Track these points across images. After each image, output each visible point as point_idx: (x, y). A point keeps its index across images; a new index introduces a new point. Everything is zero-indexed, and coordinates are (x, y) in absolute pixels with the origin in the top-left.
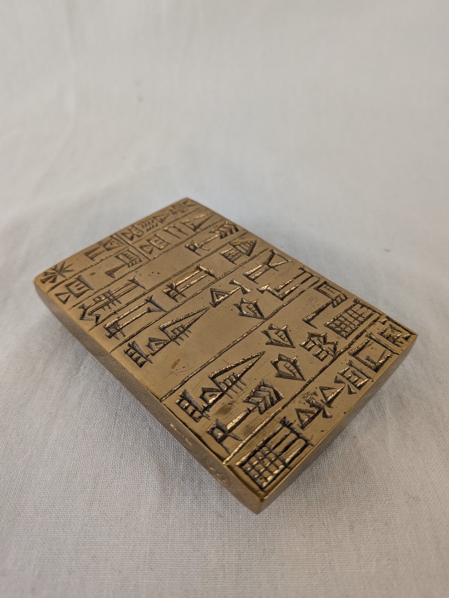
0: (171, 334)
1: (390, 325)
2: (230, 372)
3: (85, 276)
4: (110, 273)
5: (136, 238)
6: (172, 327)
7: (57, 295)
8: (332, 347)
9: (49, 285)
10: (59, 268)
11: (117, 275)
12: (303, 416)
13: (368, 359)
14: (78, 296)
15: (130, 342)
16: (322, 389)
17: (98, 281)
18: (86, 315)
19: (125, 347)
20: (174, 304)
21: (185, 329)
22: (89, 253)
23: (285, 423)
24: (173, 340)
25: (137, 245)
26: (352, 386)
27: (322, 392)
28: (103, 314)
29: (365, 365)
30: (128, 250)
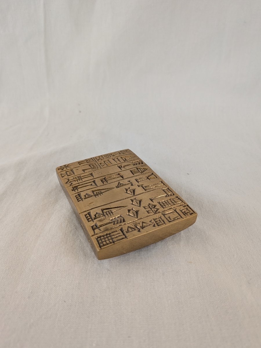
0: (95, 194)
1: (187, 208)
2: (110, 210)
3: (74, 170)
4: (84, 170)
5: (100, 160)
6: (96, 192)
7: (61, 174)
8: (156, 210)
9: (60, 170)
10: (66, 166)
11: (86, 171)
12: (129, 229)
13: (169, 218)
14: (68, 176)
15: (79, 193)
16: (143, 223)
17: (78, 172)
18: (68, 182)
19: (77, 194)
20: (102, 184)
21: (102, 193)
22: (80, 163)
23: (121, 230)
24: (95, 196)
25: (99, 163)
26: (156, 224)
27: (142, 223)
28: (74, 183)
29: (166, 219)
30: (95, 164)
